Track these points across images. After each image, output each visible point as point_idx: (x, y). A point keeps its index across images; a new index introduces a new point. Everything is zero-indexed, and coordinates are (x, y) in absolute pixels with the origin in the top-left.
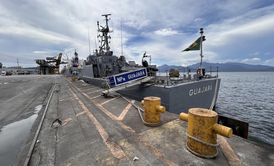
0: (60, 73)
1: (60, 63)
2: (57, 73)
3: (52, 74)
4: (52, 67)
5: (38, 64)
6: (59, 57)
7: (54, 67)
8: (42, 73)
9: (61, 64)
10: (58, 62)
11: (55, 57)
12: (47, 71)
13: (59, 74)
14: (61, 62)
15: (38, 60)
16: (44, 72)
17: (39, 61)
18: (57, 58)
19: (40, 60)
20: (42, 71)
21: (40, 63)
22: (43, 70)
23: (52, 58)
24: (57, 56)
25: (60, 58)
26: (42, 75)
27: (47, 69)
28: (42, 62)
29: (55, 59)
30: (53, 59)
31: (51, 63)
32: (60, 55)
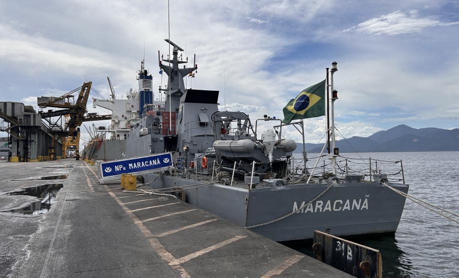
0: (81, 155)
1: (85, 120)
2: (71, 157)
3: (55, 159)
4: (54, 133)
5: (5, 120)
6: (80, 97)
7: (62, 134)
8: (15, 158)
9: (88, 120)
10: (77, 113)
11: (68, 97)
12: (33, 149)
13: (78, 158)
14: (85, 115)
15: (5, 104)
16: (22, 154)
17: (9, 107)
18: (73, 101)
19: (13, 104)
20: (14, 145)
21: (9, 113)
22: (21, 144)
23: (57, 100)
24: (75, 91)
25: (83, 99)
26: (16, 164)
27: (34, 137)
28: (19, 113)
29: (67, 105)
30: (60, 103)
31: (54, 119)
32: (83, 89)
